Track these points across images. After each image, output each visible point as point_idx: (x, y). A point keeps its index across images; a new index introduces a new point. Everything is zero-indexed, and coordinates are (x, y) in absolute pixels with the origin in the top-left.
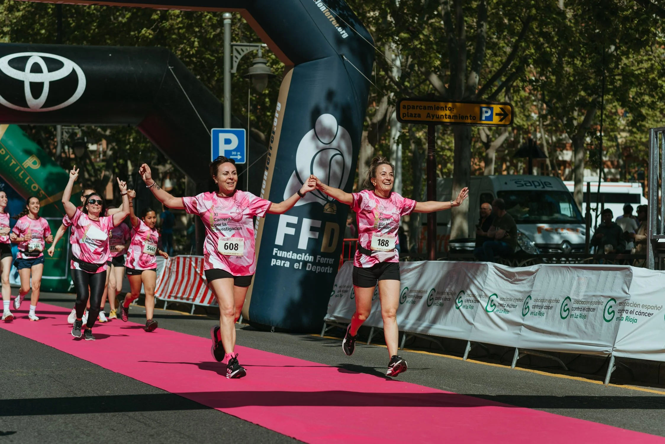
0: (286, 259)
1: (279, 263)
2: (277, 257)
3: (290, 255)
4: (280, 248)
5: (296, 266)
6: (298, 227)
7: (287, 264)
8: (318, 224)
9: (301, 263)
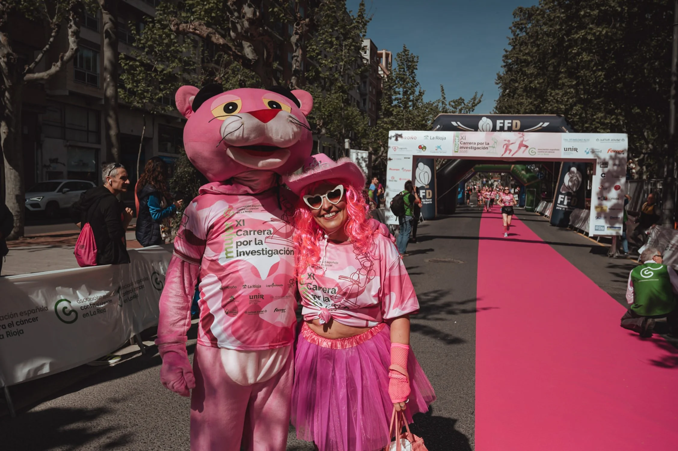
1: (559, 208)
3: (562, 206)
4: (559, 204)
5: (563, 209)
6: (564, 199)
8: (570, 198)
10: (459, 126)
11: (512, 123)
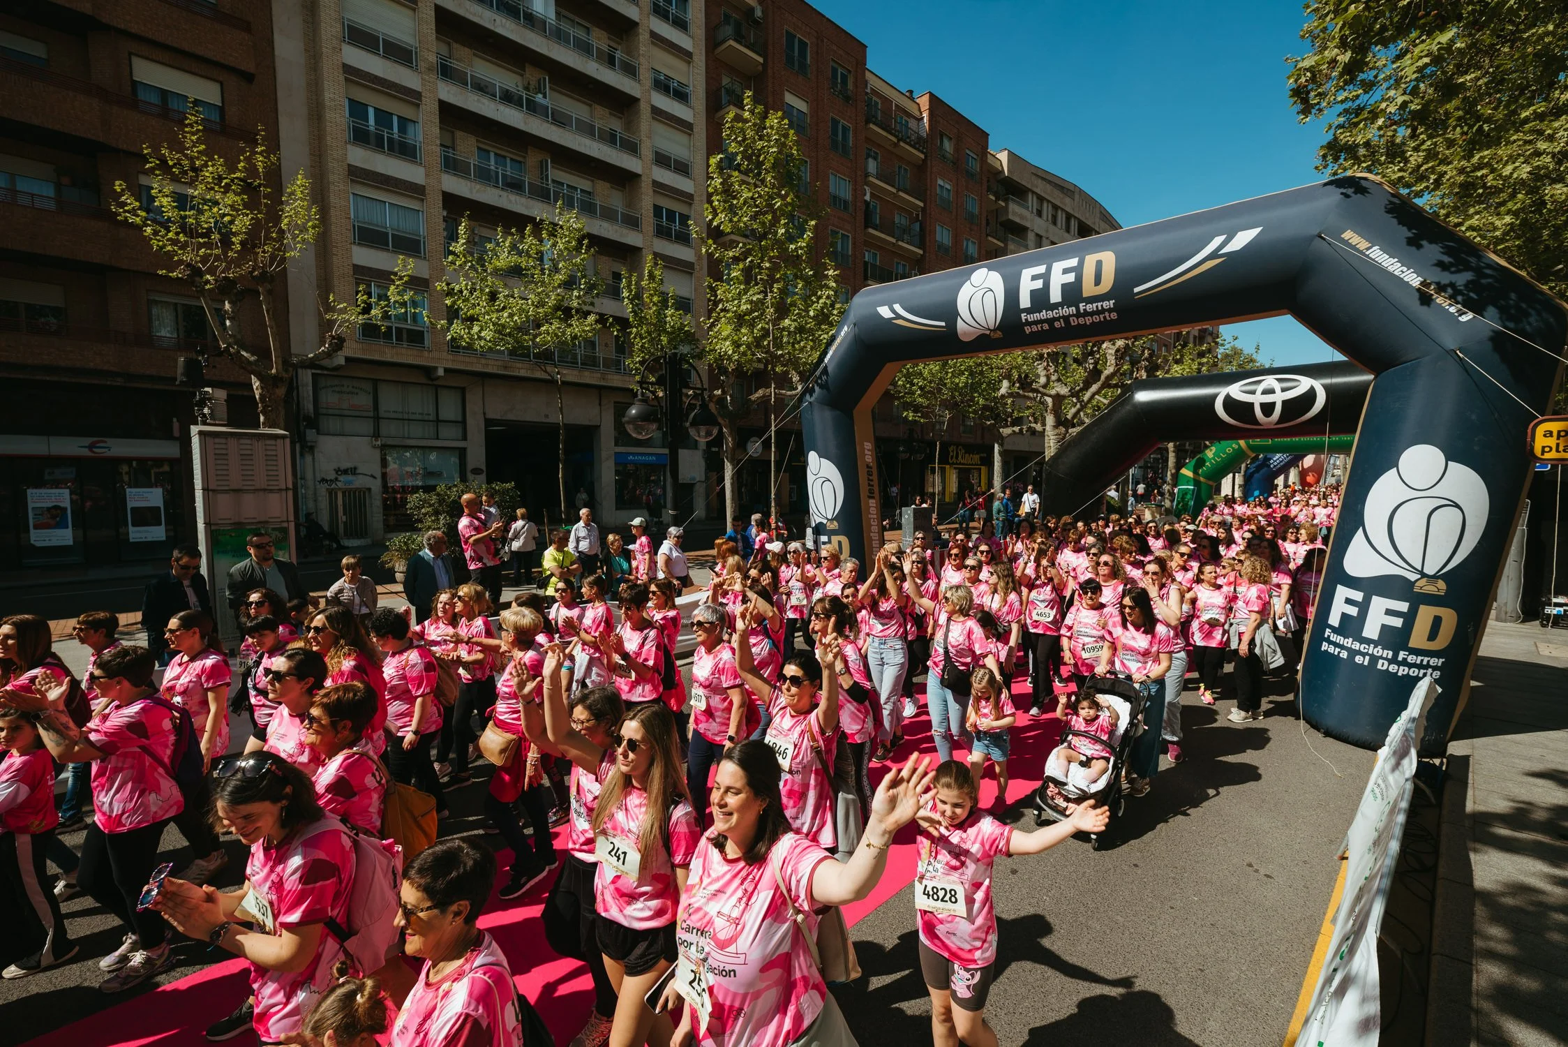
0: (1342, 647)
1: (1331, 649)
2: (1330, 642)
3: (1348, 642)
4: (1334, 630)
5: (1359, 659)
6: (1364, 607)
7: (1344, 655)
8: (1402, 606)
9: (1367, 658)
10: (899, 316)
11: (1078, 270)
